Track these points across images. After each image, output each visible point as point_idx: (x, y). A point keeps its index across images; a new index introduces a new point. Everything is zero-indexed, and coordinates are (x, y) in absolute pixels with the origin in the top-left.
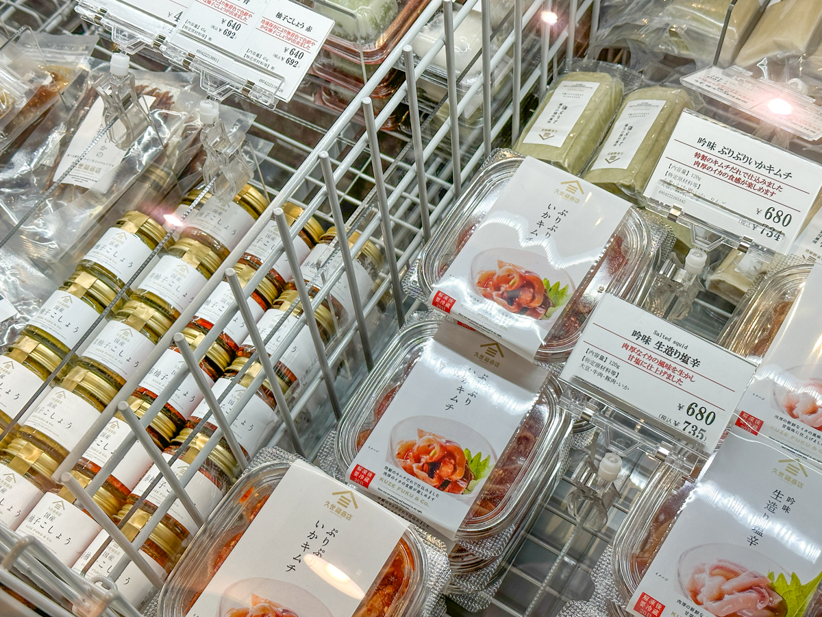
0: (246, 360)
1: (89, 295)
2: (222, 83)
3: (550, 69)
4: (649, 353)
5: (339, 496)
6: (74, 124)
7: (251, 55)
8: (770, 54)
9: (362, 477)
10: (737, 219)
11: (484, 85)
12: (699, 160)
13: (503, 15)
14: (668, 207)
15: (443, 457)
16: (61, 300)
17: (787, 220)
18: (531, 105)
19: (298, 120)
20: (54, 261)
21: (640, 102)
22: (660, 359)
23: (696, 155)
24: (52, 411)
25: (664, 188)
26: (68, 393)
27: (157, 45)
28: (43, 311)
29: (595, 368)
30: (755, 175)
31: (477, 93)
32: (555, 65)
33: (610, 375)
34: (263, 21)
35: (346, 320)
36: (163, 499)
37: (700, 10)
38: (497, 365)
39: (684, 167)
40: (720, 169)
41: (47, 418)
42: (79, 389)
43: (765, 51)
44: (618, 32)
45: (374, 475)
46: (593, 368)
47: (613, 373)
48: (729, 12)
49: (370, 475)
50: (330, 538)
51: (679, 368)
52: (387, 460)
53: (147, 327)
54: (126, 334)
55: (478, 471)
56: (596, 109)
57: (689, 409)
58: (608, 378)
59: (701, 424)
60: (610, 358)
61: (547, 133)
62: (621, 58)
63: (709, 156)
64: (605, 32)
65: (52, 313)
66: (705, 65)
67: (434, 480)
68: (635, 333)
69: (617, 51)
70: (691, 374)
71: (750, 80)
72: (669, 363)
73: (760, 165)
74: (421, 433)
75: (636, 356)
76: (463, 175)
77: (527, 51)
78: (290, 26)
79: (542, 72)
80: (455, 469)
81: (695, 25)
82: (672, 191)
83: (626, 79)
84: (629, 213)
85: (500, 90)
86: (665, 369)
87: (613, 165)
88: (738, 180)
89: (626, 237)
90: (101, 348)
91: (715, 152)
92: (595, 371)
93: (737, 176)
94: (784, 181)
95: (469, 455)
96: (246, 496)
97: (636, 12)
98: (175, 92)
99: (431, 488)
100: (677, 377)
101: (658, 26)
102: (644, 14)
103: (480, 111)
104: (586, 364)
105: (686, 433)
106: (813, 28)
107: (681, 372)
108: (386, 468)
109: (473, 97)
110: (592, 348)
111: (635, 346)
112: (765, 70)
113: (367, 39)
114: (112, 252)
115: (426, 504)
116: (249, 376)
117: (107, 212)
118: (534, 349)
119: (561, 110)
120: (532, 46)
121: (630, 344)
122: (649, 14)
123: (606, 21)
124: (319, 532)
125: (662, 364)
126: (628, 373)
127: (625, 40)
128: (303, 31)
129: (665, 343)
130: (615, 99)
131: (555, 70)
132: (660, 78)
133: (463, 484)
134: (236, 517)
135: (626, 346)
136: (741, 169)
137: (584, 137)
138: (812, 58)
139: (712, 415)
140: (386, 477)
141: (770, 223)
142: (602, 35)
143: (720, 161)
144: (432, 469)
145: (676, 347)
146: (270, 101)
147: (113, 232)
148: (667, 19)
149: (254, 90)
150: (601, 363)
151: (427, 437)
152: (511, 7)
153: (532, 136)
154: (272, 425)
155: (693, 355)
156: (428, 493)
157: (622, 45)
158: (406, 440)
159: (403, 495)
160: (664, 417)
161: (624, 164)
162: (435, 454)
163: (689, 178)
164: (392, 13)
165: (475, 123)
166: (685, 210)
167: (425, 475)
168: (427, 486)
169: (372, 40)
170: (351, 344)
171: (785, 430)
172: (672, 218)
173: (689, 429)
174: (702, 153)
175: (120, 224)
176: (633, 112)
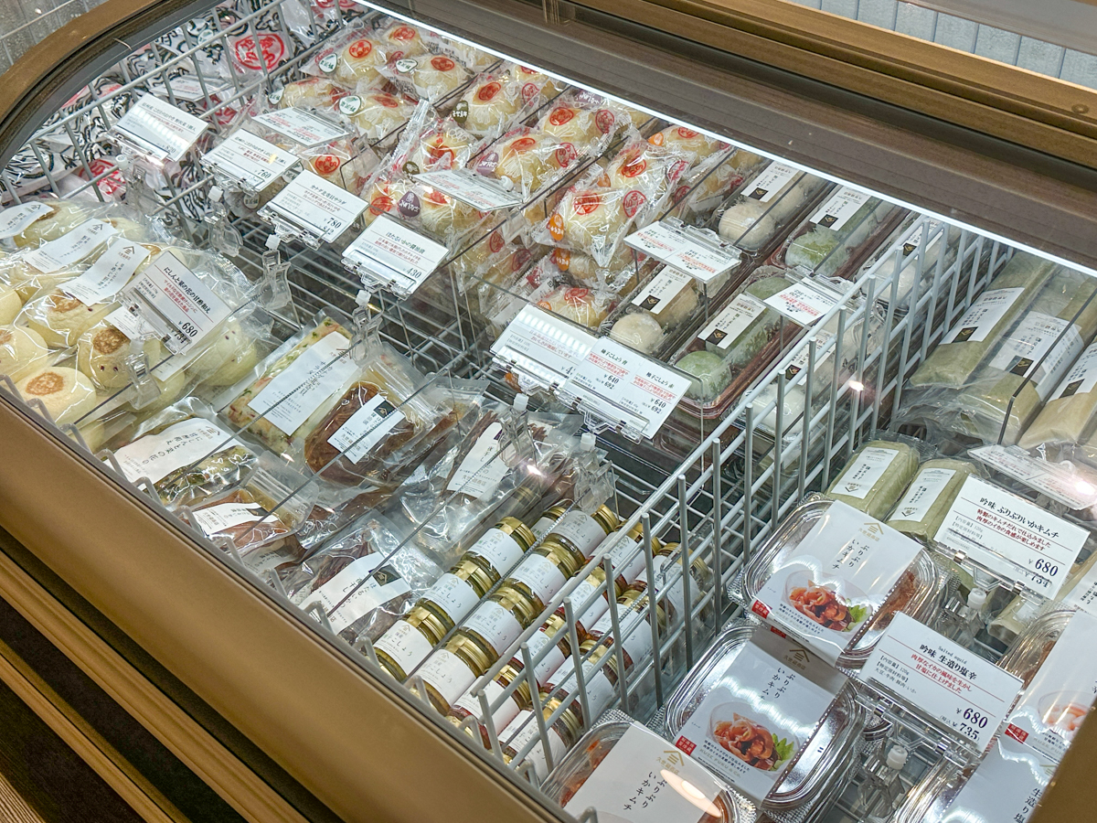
0: (595, 643)
1: (470, 578)
2: (601, 421)
3: (857, 436)
4: (934, 665)
5: (670, 754)
6: (467, 447)
7: (625, 402)
8: (1048, 441)
9: (686, 746)
10: (1012, 567)
11: (803, 442)
12: (981, 516)
13: (820, 390)
14: (954, 551)
15: (755, 738)
16: (450, 581)
17: (1054, 571)
18: (839, 464)
19: (637, 458)
20: (446, 551)
21: (934, 470)
22: (943, 670)
23: (979, 511)
24: (438, 667)
25: (951, 535)
26: (451, 655)
27: (551, 391)
28: (435, 588)
29: (888, 673)
30: (1028, 532)
31: (795, 448)
32: (861, 433)
33: (900, 679)
34: (636, 378)
35: (676, 620)
36: (522, 747)
37: (988, 400)
38: (804, 668)
39: (968, 520)
40: (999, 524)
41: (433, 672)
42: (460, 653)
43: (1044, 438)
44: (916, 411)
45: (695, 746)
46: (887, 672)
47: (903, 678)
48: (1011, 403)
49: (693, 746)
50: (660, 786)
51: (958, 679)
52: (707, 735)
53: (516, 609)
54: (499, 612)
55: (783, 753)
56: (895, 471)
57: (966, 713)
58: (898, 682)
59: (975, 727)
60: (901, 665)
61: (853, 487)
62: (919, 433)
63: (990, 513)
64: (905, 411)
65: (442, 590)
66: (990, 443)
67: (745, 756)
68: (922, 647)
69: (915, 428)
70: (968, 685)
71: (1028, 458)
72: (951, 674)
73: (1032, 525)
74: (736, 717)
75: (923, 666)
76: (781, 512)
77: (837, 420)
78: (657, 383)
79: (850, 438)
80: (764, 749)
81: (984, 412)
82: (958, 538)
83: (921, 449)
84: (921, 554)
85: (814, 449)
86: (947, 679)
87: (908, 518)
88: (1014, 535)
89: (918, 573)
90: (479, 621)
91: (995, 510)
92: (888, 675)
93: (1012, 531)
94: (1052, 539)
95: (776, 740)
96: (593, 747)
97: (932, 396)
98: (548, 428)
99: (743, 763)
100: (957, 686)
101: (952, 409)
102: (940, 398)
103: (796, 463)
104: (880, 668)
105: (962, 733)
106: (1085, 422)
107: (960, 682)
108: (706, 742)
109: (791, 451)
110: (886, 656)
111: (922, 657)
112: (1043, 453)
113: (706, 399)
114: (492, 547)
115: (738, 775)
116: (597, 655)
117: (489, 516)
118: (837, 655)
119: (864, 469)
120: (842, 417)
121: (919, 656)
122: (943, 399)
123: (906, 402)
124: (651, 781)
125: (944, 674)
126: (916, 679)
127: (922, 419)
128: (667, 387)
129: (948, 657)
130: (912, 466)
131: (861, 438)
132: (952, 453)
133: (770, 763)
134: (584, 763)
135: (915, 657)
136: (1016, 526)
137: (884, 493)
138: (1083, 447)
139: (985, 720)
140: (705, 749)
141: (1040, 572)
142: (902, 413)
143: (999, 518)
144: (744, 748)
145: (956, 662)
146: (637, 437)
147: (493, 532)
148: (959, 404)
149: (626, 427)
150: (894, 669)
151: (742, 720)
152: (828, 383)
153: (839, 488)
154: (610, 699)
155: (971, 670)
156: (740, 766)
157: (920, 423)
158: (723, 721)
159: (719, 765)
160: (944, 719)
161: (918, 517)
162: (747, 735)
163: (972, 529)
164: (727, 381)
165: (791, 473)
166: (969, 555)
167: (739, 751)
168: (739, 760)
169: (710, 400)
170: (677, 643)
171: (1047, 742)
172: (958, 560)
173: (965, 730)
174: (984, 511)
175: (499, 526)
176: (927, 477)
